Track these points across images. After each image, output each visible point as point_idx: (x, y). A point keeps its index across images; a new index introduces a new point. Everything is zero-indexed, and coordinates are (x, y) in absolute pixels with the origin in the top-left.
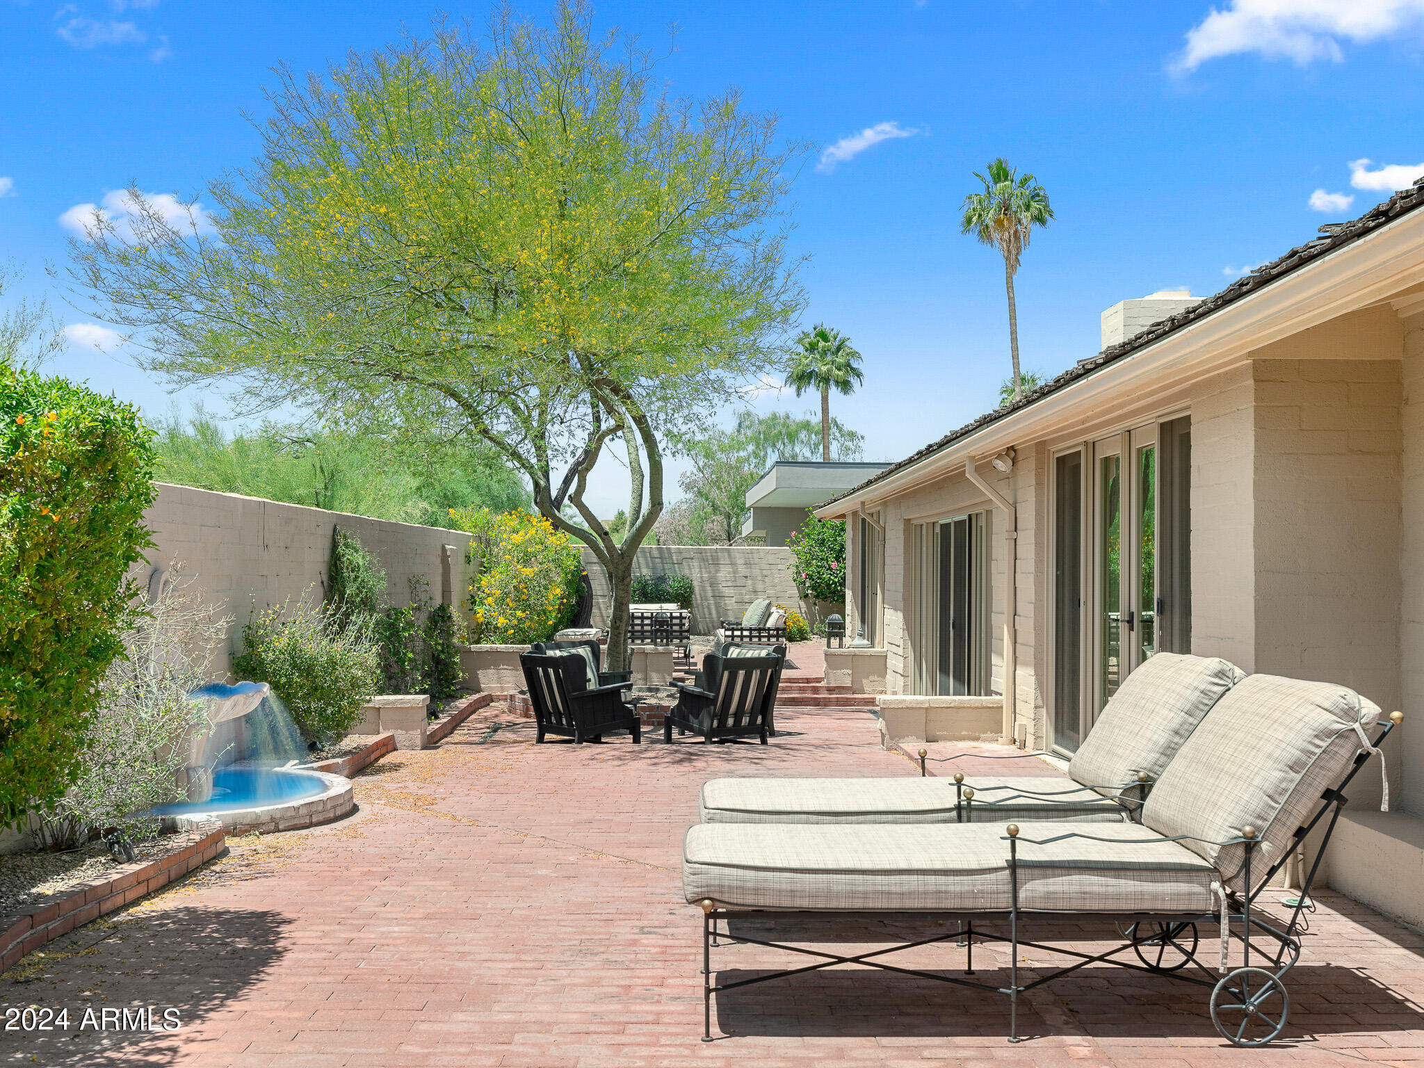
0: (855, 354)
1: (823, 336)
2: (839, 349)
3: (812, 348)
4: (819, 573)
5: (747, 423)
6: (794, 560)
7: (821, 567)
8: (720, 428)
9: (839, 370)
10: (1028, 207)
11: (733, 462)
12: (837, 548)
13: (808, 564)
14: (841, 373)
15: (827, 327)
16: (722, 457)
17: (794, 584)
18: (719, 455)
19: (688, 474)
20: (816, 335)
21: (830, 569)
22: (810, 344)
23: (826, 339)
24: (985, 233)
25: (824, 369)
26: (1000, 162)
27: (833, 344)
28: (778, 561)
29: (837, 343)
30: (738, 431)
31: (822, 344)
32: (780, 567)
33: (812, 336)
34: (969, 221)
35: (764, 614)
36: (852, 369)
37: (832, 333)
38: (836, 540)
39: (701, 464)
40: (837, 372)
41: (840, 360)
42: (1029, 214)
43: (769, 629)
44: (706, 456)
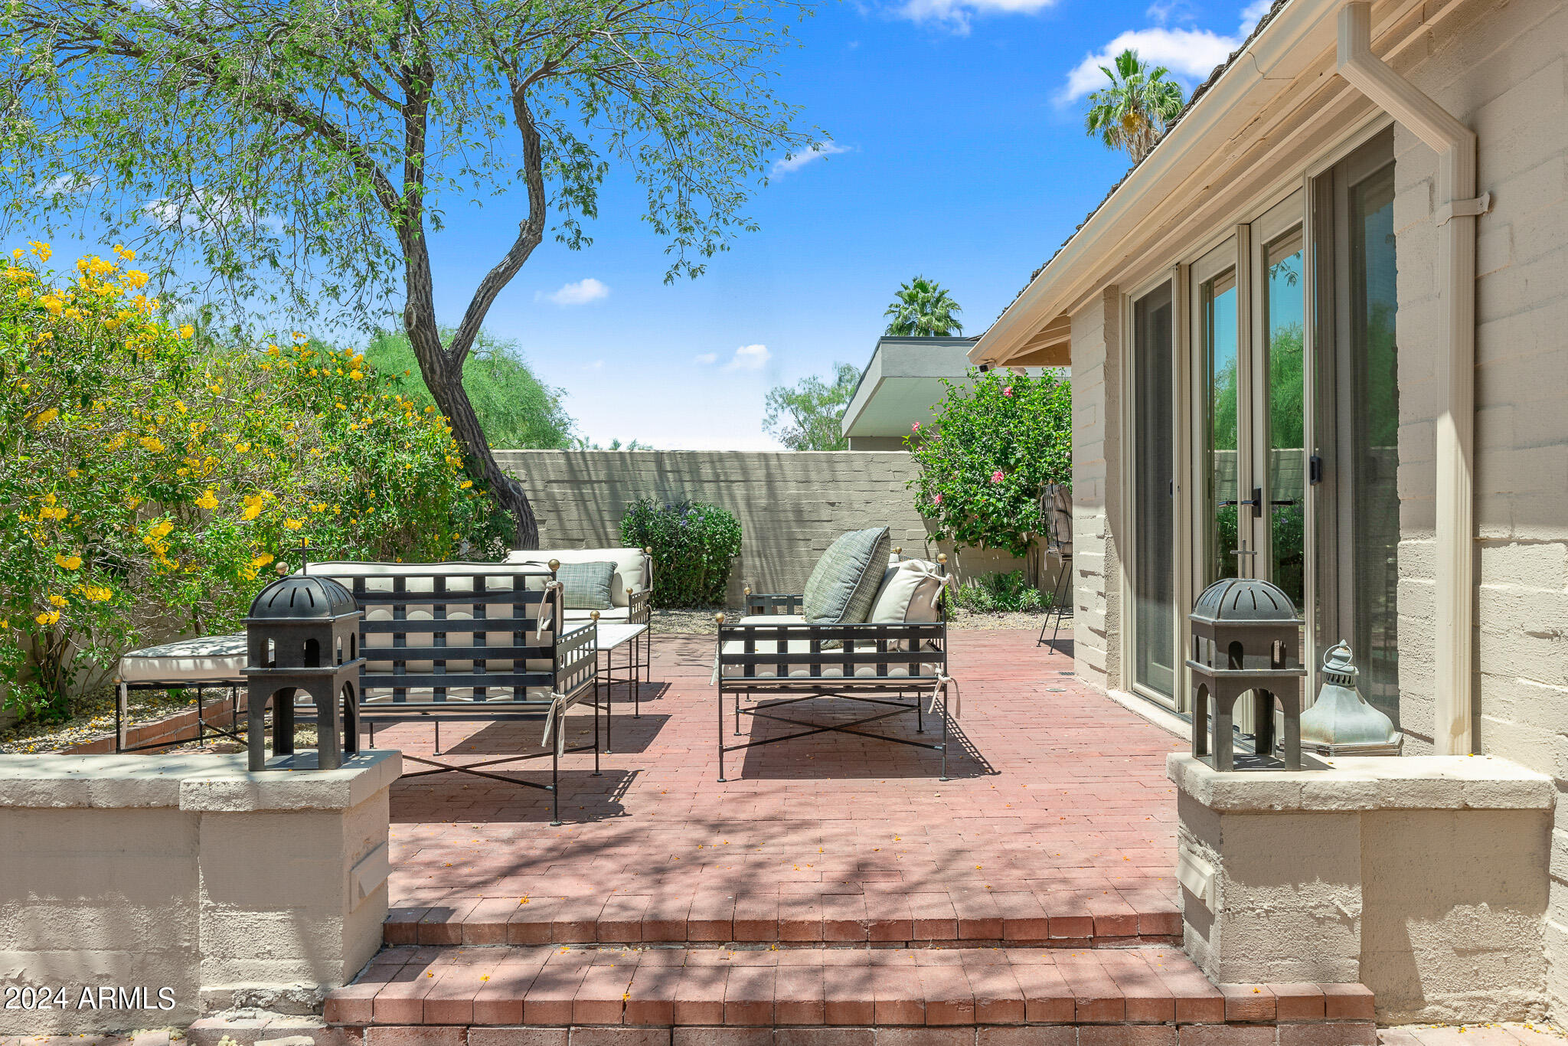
0: (953, 306)
1: (922, 287)
2: (938, 301)
3: (912, 300)
4: (966, 492)
5: (848, 377)
6: (916, 473)
7: (972, 481)
8: (820, 381)
9: (939, 320)
10: (1162, 101)
11: (833, 415)
12: (998, 445)
13: (945, 475)
14: (941, 324)
15: (926, 279)
16: (824, 411)
17: (918, 516)
18: (819, 409)
19: (789, 429)
20: (915, 287)
21: (987, 483)
22: (909, 296)
23: (925, 290)
24: (1109, 137)
25: (924, 320)
26: (1128, 54)
27: (932, 295)
28: (891, 475)
29: (937, 294)
30: (839, 385)
31: (921, 295)
32: (891, 486)
33: (911, 287)
34: (1094, 121)
35: (864, 574)
36: (952, 320)
37: (932, 285)
38: (996, 432)
39: (801, 418)
40: (937, 323)
41: (939, 311)
42: (1163, 110)
43: (882, 633)
44: (805, 409)
